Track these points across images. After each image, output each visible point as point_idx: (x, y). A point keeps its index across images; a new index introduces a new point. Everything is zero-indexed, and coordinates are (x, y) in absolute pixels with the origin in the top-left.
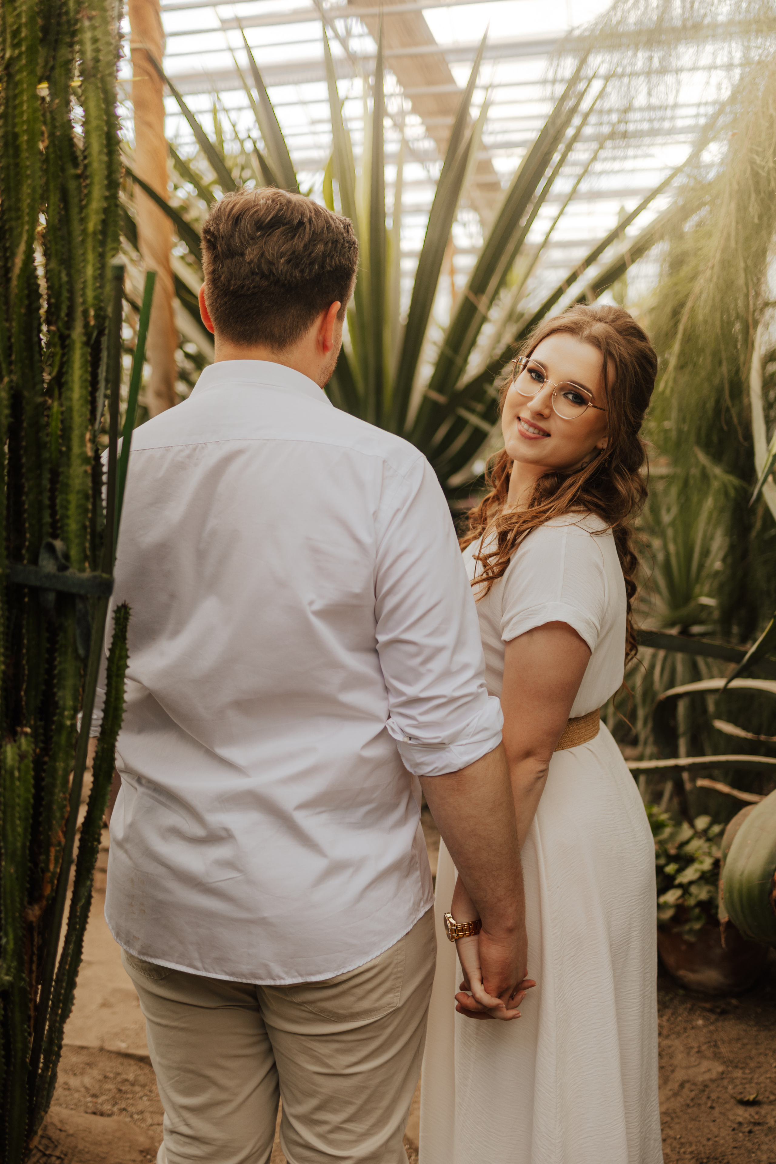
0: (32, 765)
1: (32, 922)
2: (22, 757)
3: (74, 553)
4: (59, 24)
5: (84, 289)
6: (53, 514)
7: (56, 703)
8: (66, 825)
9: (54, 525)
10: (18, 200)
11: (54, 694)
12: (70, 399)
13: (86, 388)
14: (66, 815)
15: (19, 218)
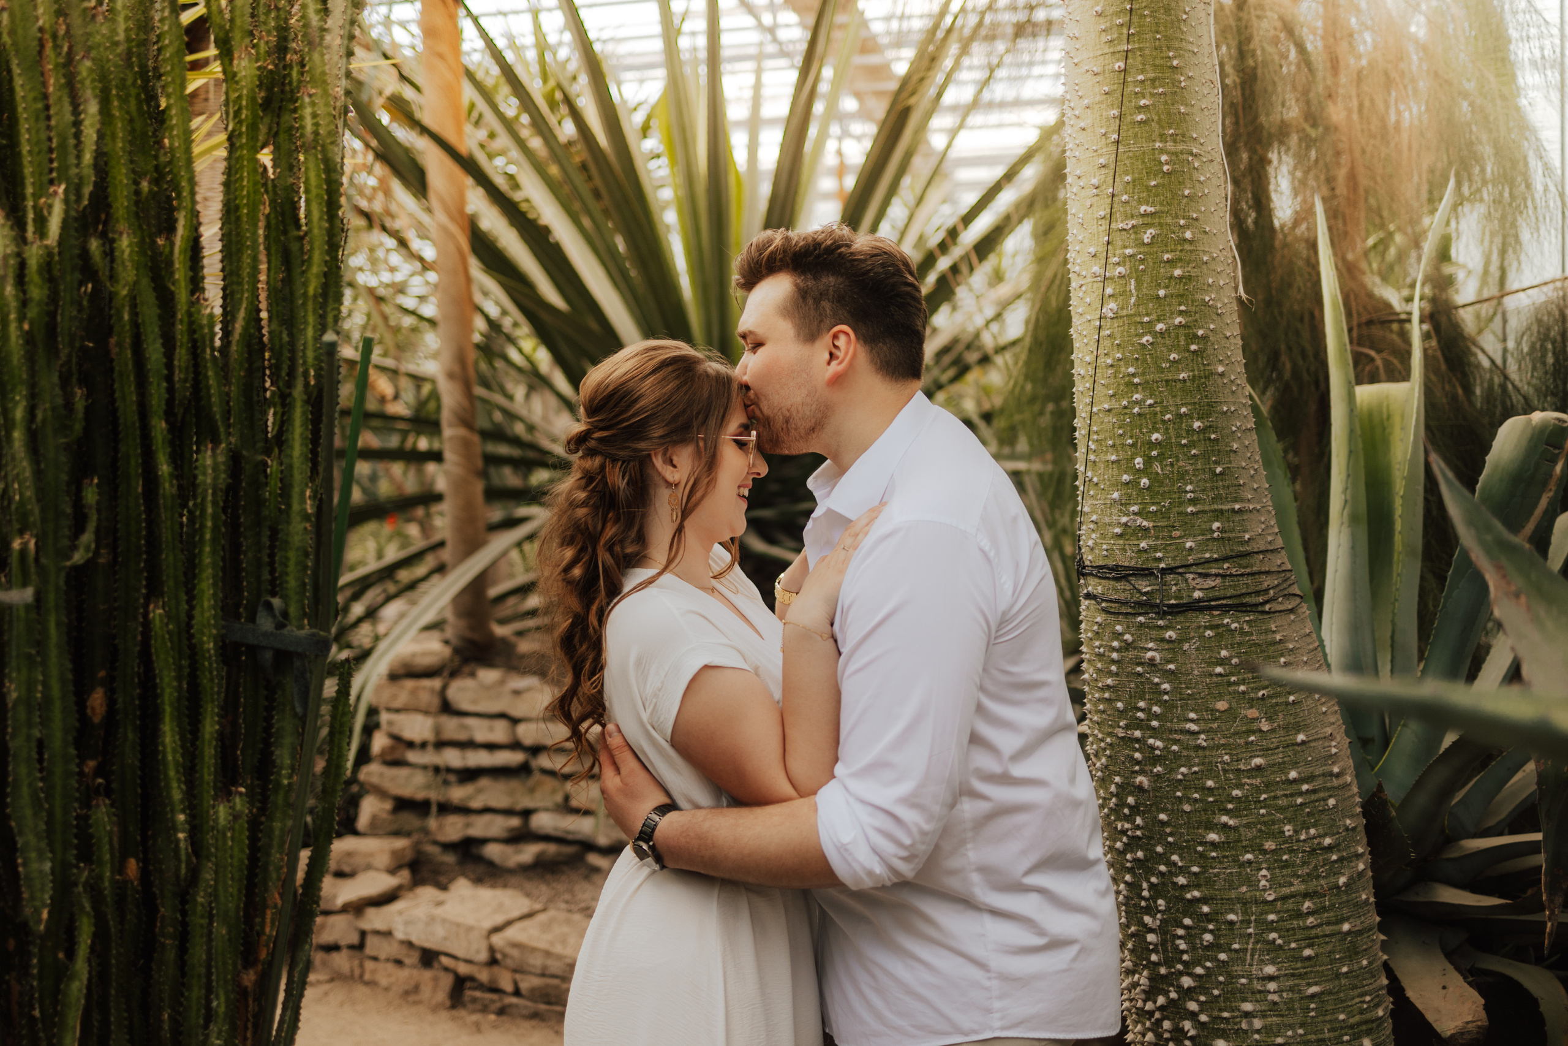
0: (246, 825)
1: (246, 987)
2: (236, 817)
3: (293, 610)
4: (283, 92)
5: (304, 351)
6: (272, 571)
7: (274, 761)
8: (283, 886)
9: (272, 582)
10: (239, 268)
11: (272, 753)
12: (291, 457)
13: (307, 446)
14: (283, 877)
15: (240, 284)
